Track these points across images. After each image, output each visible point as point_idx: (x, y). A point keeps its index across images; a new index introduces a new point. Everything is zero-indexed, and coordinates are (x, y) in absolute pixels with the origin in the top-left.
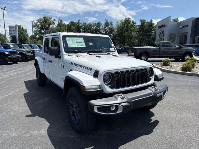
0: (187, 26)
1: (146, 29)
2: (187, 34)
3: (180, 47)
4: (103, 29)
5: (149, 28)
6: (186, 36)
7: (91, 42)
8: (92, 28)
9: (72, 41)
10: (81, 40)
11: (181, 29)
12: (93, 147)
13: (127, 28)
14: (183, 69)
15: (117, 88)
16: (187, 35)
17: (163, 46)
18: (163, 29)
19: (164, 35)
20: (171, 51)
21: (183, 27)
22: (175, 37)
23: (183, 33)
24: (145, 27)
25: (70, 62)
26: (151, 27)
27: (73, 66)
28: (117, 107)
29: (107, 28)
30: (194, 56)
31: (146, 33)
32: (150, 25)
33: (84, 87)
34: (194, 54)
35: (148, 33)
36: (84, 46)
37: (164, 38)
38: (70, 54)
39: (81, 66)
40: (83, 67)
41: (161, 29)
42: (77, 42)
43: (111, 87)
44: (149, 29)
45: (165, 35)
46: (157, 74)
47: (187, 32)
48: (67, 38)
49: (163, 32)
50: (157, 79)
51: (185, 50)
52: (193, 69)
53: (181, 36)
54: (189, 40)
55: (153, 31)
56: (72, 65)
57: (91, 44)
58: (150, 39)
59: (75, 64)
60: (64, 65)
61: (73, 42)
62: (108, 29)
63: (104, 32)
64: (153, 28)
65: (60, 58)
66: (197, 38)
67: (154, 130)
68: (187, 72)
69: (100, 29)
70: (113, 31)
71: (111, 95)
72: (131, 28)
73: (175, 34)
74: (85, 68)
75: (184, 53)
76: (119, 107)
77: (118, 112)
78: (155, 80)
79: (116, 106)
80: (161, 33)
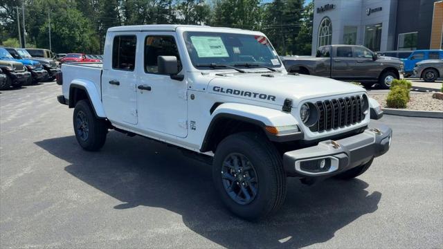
0: (381, 9)
1: (288, 13)
2: (381, 26)
3: (373, 58)
4: (179, 8)
5: (293, 11)
6: (379, 32)
7: (236, 46)
8: (150, 6)
9: (203, 44)
10: (217, 42)
11: (368, 15)
12: (290, 237)
13: (240, 10)
14: (391, 103)
15: (321, 130)
16: (381, 30)
17: (338, 55)
18: (328, 14)
19: (331, 29)
20: (352, 67)
21: (372, 11)
22: (355, 34)
23: (373, 26)
24: (283, 9)
25: (215, 87)
26: (299, 10)
27: (225, 94)
28: (328, 161)
29: (189, 7)
30: (401, 76)
31: (288, 22)
32: (295, 4)
33: (274, 127)
34: (402, 73)
35: (292, 24)
36: (226, 55)
37: (331, 37)
38: (204, 71)
39: (248, 94)
40: (253, 95)
41: (324, 16)
42: (212, 47)
43: (313, 130)
44: (294, 14)
45: (333, 29)
46: (374, 107)
47: (381, 24)
48: (193, 38)
49: (329, 22)
50: (374, 116)
51: (383, 63)
52: (408, 104)
53: (368, 32)
54: (386, 42)
55: (303, 19)
56: (222, 91)
57: (236, 50)
58: (296, 39)
59: (230, 91)
60: (194, 93)
61: (204, 47)
62: (194, 10)
63: (183, 17)
64: (302, 11)
65: (181, 79)
66: (402, 36)
67: (379, 205)
68: (397, 108)
69: (170, 9)
70: (207, 13)
71: (314, 143)
72: (251, 10)
73: (356, 27)
74: (258, 96)
75: (381, 70)
76: (332, 161)
77: (330, 170)
78: (371, 118)
79: (326, 159)
80: (324, 25)
